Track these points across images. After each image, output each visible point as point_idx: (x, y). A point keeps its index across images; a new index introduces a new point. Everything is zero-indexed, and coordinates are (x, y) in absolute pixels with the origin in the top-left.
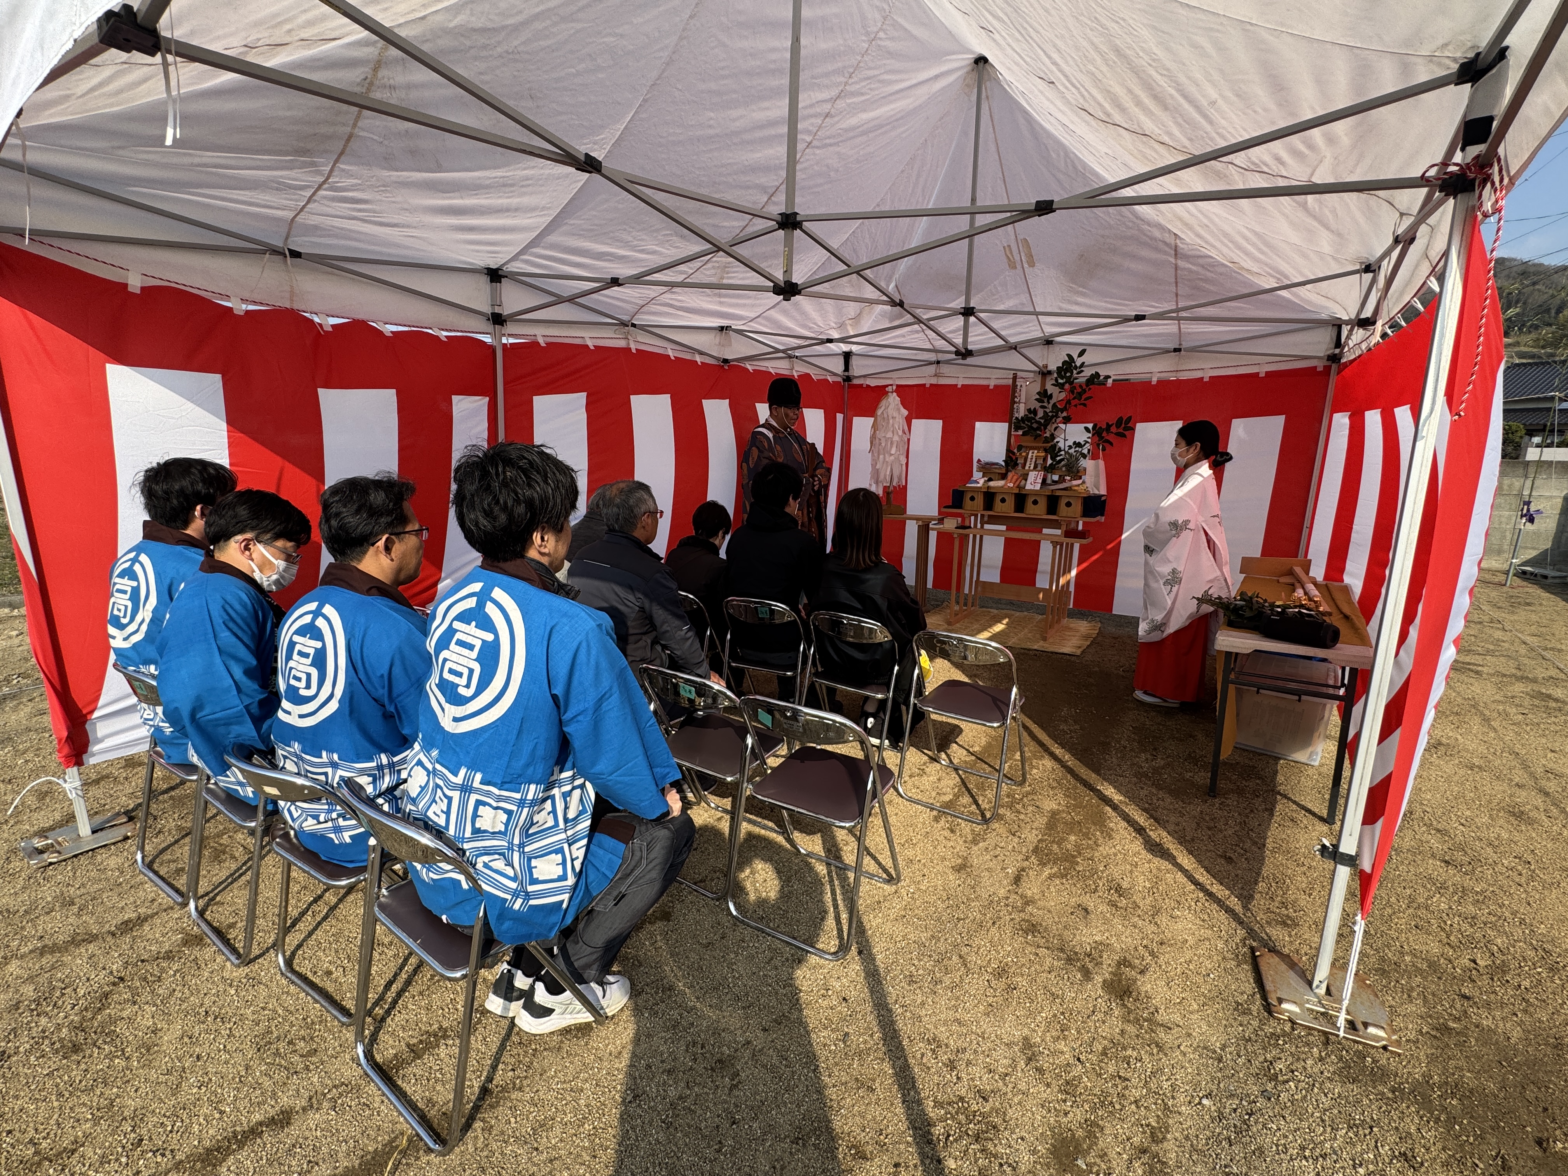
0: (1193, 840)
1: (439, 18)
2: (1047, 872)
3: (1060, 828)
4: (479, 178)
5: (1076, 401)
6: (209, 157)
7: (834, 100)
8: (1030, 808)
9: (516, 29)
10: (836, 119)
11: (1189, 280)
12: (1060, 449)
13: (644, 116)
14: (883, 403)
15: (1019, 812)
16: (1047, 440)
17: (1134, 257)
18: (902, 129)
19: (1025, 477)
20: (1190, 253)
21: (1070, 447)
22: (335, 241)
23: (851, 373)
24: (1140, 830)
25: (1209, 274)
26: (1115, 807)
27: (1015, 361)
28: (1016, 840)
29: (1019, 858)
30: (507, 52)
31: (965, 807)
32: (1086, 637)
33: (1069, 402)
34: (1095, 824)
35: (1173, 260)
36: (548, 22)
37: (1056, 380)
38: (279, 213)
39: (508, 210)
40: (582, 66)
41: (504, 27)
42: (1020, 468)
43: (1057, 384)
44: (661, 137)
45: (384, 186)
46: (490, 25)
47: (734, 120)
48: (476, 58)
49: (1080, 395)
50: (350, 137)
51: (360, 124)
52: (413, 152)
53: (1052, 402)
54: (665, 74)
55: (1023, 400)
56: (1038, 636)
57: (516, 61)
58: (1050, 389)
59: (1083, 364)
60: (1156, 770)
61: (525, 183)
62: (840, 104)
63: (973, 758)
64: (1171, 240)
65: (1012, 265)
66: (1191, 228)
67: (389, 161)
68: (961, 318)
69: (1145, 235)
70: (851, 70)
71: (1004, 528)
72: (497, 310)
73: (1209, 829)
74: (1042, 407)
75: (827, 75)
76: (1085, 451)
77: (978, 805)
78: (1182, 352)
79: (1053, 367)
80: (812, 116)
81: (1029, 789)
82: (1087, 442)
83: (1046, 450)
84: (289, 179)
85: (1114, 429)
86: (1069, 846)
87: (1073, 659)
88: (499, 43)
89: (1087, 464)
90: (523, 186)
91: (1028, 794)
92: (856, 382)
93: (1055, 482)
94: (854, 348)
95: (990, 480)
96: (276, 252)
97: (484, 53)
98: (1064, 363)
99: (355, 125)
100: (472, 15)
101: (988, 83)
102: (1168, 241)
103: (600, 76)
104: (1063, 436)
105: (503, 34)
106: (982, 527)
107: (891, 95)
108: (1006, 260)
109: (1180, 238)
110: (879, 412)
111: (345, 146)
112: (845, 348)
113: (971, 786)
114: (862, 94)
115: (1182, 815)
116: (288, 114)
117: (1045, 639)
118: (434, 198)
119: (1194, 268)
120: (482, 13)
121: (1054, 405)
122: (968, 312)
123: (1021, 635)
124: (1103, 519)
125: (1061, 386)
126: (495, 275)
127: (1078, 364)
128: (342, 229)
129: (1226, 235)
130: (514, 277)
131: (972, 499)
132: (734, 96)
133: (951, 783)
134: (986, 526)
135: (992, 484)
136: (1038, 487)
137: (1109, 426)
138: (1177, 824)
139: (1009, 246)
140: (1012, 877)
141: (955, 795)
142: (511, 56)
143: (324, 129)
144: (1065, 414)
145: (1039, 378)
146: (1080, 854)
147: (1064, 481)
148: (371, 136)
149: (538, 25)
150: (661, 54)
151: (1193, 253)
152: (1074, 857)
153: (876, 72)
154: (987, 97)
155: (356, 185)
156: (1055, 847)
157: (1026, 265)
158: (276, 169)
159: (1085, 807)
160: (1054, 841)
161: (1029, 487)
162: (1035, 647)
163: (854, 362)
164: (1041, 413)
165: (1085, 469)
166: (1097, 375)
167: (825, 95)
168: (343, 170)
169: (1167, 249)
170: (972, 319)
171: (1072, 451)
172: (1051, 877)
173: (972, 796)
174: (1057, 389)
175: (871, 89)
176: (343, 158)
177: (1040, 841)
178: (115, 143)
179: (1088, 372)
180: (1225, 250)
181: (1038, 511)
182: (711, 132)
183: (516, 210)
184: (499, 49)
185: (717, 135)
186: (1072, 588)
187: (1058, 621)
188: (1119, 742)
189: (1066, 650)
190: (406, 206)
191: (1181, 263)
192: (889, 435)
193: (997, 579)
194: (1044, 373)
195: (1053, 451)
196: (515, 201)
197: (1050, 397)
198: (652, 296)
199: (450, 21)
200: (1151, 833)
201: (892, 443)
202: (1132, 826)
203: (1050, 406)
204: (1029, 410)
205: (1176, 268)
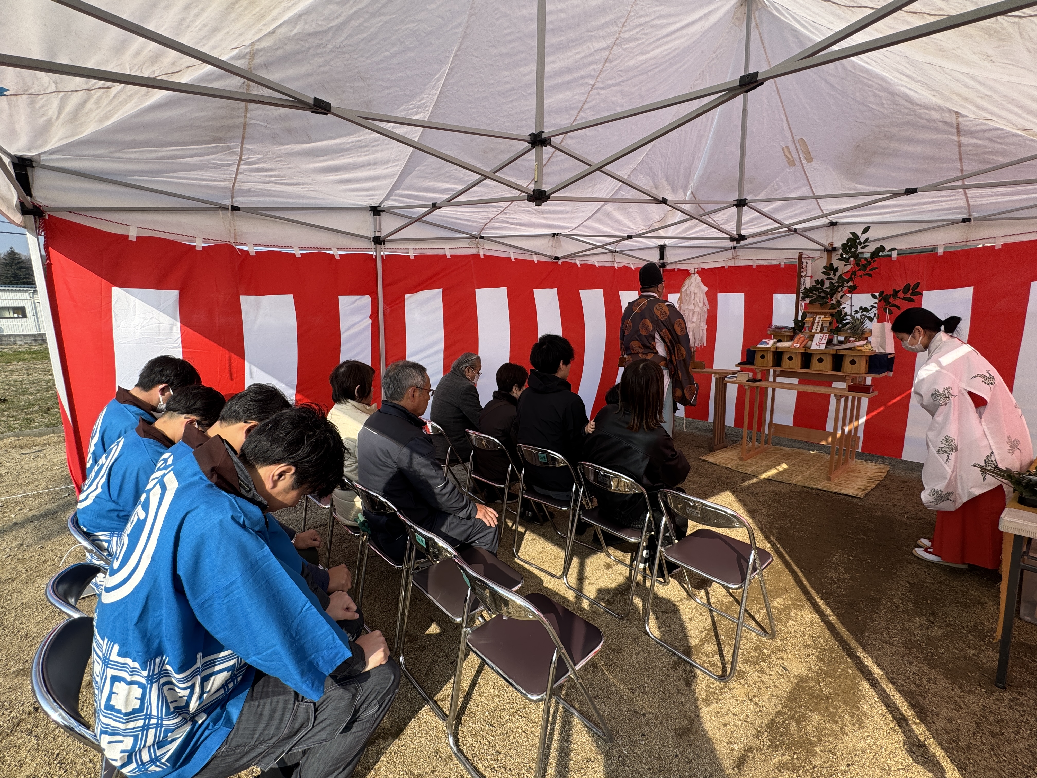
0: (969, 748)
1: (282, 30)
2: (777, 758)
3: (805, 699)
4: (341, 144)
5: (861, 272)
6: (167, 151)
7: (610, 48)
8: (776, 669)
9: (339, 28)
10: (615, 63)
11: (977, 155)
12: (846, 314)
13: (452, 81)
14: (687, 282)
15: (763, 672)
16: (833, 307)
17: (911, 141)
18: (680, 64)
19: (811, 338)
20: (974, 129)
21: (856, 312)
22: (261, 199)
23: (665, 261)
24: (901, 721)
25: (998, 146)
26: (874, 684)
27: (798, 242)
28: (752, 707)
29: (749, 732)
30: (336, 47)
31: (708, 656)
32: (872, 479)
33: (854, 273)
34: (845, 702)
35: (955, 138)
36: (362, 19)
37: (842, 255)
38: (222, 184)
39: (369, 164)
40: (395, 49)
41: (330, 29)
42: (807, 331)
43: (842, 259)
44: (469, 96)
45: (279, 157)
46: (319, 29)
47: (525, 75)
48: (314, 55)
49: (865, 266)
50: (245, 126)
51: (249, 115)
52: (290, 131)
53: (838, 274)
54: (463, 46)
55: (809, 274)
56: (823, 475)
57: (344, 53)
58: (836, 263)
59: (866, 240)
60: (931, 641)
61: (373, 144)
62: (617, 50)
63: (731, 599)
64: (953, 119)
65: (792, 163)
66: (972, 103)
67: (275, 139)
68: (734, 209)
69: (922, 118)
70: (624, 20)
71: (795, 381)
72: (378, 234)
73: (993, 735)
74: (828, 279)
75: (602, 27)
76: (872, 315)
77: (722, 655)
78: (972, 222)
79: (838, 244)
80: (591, 63)
81: (780, 643)
82: (873, 307)
83: (832, 315)
84: (218, 160)
85: (901, 295)
86: (810, 728)
87: (855, 500)
88: (329, 41)
89: (873, 326)
90: (373, 146)
91: (778, 650)
92: (669, 267)
93: (841, 342)
94: (667, 242)
95: (779, 341)
96: (224, 208)
97: (319, 51)
98: (849, 240)
99: (245, 117)
100: (306, 23)
101: (757, 13)
102: (948, 120)
103: (412, 54)
104: (849, 302)
105: (330, 34)
106: (775, 380)
107: (664, 37)
108: (785, 160)
109: (962, 116)
110: (683, 289)
111: (244, 132)
112: (661, 242)
113: (720, 632)
114: (637, 39)
115: (958, 708)
116: (202, 114)
117: (829, 479)
118: (313, 162)
119: (980, 142)
120: (312, 21)
121: (840, 277)
122: (741, 203)
123: (807, 474)
124: (891, 374)
125: (847, 260)
126: (376, 211)
127: (862, 240)
128: (266, 190)
129: (1012, 101)
130: (388, 210)
131: (763, 357)
132: (523, 55)
133: (702, 625)
134: (779, 380)
135: (780, 345)
136: (823, 347)
137: (896, 293)
138: (950, 721)
139: (787, 147)
140: (736, 755)
141: (701, 640)
142: (339, 50)
143: (226, 122)
144: (850, 284)
145: (825, 255)
146: (820, 741)
147: (850, 342)
148: (258, 122)
149: (354, 23)
150: (457, 31)
151: (978, 128)
152: (812, 743)
153: (648, 19)
154: (757, 25)
155: (260, 159)
156: (793, 727)
157: (804, 162)
158: (208, 154)
159: (838, 677)
160: (793, 718)
161: (814, 347)
162: (818, 487)
163: (668, 252)
164: (827, 284)
165: (871, 331)
166: (882, 248)
167: (603, 44)
168: (249, 149)
169: (948, 128)
170: (745, 208)
171: (858, 316)
172: (780, 767)
173: (719, 644)
174: (843, 263)
175: (644, 34)
176: (245, 140)
177: (778, 714)
178: (111, 150)
179: (872, 248)
180: (1013, 118)
181: (826, 367)
182: (508, 87)
183: (375, 164)
184: (330, 46)
185: (513, 89)
186: (861, 434)
187: (846, 462)
188: (891, 601)
189: (850, 491)
190: (299, 170)
191: (964, 140)
192: (692, 307)
193: (789, 421)
194: (830, 250)
195: (839, 316)
196: (372, 157)
197: (837, 269)
198: (492, 216)
199: (291, 31)
200: (914, 727)
201: (693, 313)
202: (891, 712)
203: (836, 277)
204: (817, 282)
205: (960, 145)
